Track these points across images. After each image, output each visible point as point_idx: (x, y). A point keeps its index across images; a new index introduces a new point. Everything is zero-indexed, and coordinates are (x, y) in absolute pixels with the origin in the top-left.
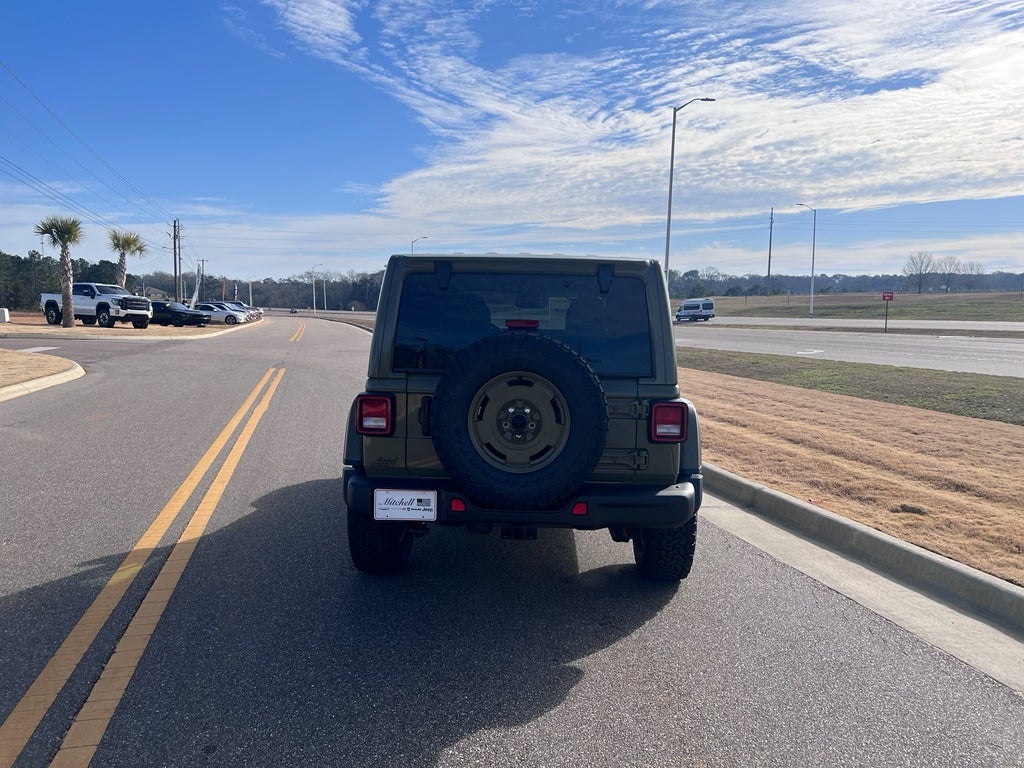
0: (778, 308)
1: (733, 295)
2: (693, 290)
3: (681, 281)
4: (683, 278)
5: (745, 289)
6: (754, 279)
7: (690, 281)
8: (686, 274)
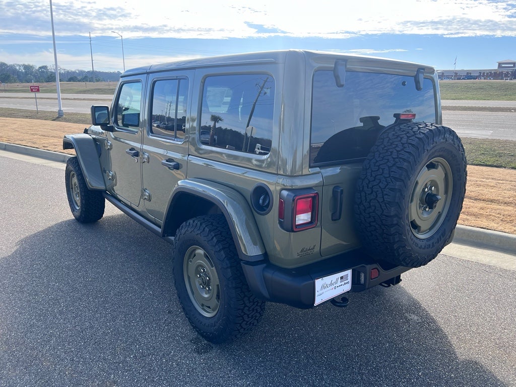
0: (105, 89)
1: (74, 81)
2: (48, 77)
3: (37, 72)
4: (38, 70)
5: (79, 78)
6: (81, 72)
7: (43, 72)
8: (40, 68)
